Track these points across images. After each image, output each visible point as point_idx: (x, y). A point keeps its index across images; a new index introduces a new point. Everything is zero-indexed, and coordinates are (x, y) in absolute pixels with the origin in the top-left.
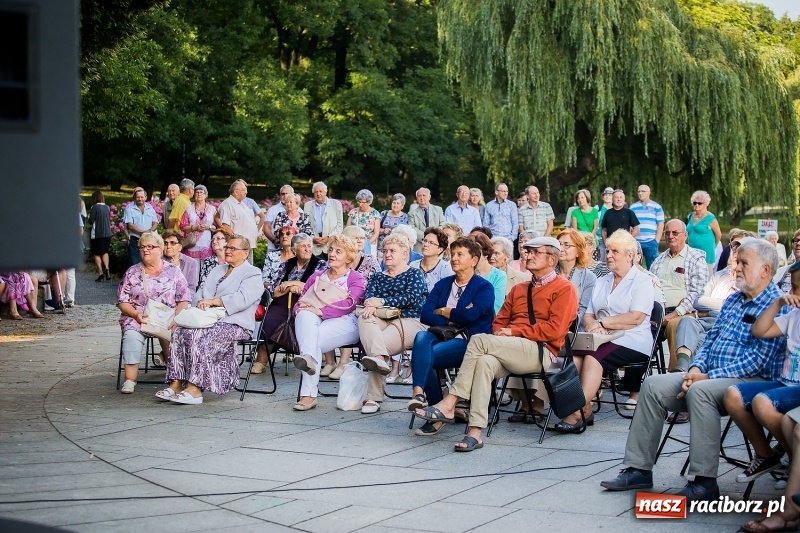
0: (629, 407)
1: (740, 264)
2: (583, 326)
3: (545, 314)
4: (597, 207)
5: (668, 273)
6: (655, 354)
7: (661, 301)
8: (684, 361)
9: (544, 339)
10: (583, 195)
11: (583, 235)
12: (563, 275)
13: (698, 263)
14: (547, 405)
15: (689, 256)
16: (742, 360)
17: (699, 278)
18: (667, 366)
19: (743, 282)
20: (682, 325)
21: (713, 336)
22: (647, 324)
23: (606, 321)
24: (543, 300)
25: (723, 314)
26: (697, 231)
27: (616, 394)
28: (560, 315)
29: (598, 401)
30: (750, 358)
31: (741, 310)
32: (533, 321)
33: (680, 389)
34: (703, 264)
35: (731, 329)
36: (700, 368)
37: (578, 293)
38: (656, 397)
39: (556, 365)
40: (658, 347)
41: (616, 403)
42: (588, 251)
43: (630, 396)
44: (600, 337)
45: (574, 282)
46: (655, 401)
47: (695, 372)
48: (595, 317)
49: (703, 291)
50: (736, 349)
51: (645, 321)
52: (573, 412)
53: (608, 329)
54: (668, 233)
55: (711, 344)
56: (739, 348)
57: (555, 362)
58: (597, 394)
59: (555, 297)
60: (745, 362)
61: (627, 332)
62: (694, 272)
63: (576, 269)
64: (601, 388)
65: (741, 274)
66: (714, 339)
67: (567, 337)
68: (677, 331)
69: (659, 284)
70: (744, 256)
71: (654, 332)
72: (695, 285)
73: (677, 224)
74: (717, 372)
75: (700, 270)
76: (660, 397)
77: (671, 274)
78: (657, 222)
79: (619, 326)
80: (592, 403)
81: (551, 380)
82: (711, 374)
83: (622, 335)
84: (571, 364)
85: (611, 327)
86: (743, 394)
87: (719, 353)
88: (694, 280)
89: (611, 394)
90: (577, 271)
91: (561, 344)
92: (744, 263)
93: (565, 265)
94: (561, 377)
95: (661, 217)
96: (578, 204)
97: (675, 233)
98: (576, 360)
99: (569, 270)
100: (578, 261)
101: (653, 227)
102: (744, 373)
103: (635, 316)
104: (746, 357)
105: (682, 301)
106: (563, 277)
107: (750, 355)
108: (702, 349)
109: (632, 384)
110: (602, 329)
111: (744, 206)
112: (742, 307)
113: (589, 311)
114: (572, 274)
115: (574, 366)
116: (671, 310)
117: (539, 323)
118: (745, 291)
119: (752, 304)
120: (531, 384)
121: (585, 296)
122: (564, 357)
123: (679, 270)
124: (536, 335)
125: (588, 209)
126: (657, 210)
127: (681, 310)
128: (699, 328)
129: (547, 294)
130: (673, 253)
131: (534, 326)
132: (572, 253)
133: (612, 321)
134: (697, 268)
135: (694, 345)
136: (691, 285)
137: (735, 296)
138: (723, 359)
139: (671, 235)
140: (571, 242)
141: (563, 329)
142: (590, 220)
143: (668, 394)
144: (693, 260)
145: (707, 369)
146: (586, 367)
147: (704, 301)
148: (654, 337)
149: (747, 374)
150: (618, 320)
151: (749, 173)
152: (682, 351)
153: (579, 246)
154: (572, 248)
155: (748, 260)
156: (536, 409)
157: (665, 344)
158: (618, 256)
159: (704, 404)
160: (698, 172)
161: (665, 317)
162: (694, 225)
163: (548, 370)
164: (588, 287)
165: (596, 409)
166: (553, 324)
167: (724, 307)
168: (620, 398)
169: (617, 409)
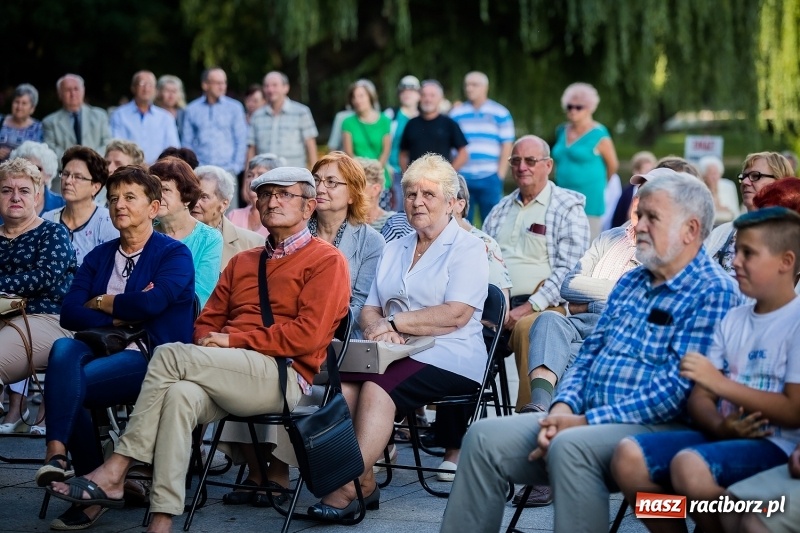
0: (445, 476)
1: (644, 218)
2: (360, 328)
3: (291, 307)
4: (389, 113)
5: (516, 233)
6: (490, 381)
7: (503, 285)
8: (542, 393)
9: (289, 352)
10: (363, 90)
11: (360, 164)
12: (325, 236)
13: (572, 217)
14: (294, 472)
15: (555, 203)
16: (647, 392)
17: (572, 243)
18: (513, 402)
19: (649, 252)
20: (541, 329)
21: (593, 347)
22: (475, 326)
23: (401, 320)
24: (286, 281)
25: (612, 308)
26: (574, 159)
27: (421, 453)
28: (316, 308)
29: (388, 466)
30: (662, 389)
31: (645, 301)
32: (268, 320)
33: (534, 443)
34: (579, 218)
35: (627, 335)
36: (569, 405)
37: (351, 269)
38: (491, 458)
39: (311, 400)
40: (496, 367)
41: (420, 470)
42: (370, 194)
43: (446, 457)
44: (390, 349)
45: (345, 250)
46: (490, 466)
47: (562, 412)
48: (381, 312)
49: (578, 266)
50: (635, 372)
51: (472, 321)
52: (341, 484)
53: (405, 335)
54: (515, 161)
55: (590, 362)
56: (642, 370)
57: (308, 392)
58: (386, 452)
59: (309, 275)
60: (653, 395)
61: (440, 341)
62: (564, 233)
63: (349, 226)
64: (392, 441)
65: (645, 237)
66: (596, 353)
67: (330, 349)
68: (530, 338)
69: (499, 254)
70: (651, 205)
71: (488, 338)
72: (564, 255)
73: (535, 145)
74: (601, 413)
75: (575, 228)
76: (498, 458)
77: (521, 235)
78: (501, 141)
79: (425, 329)
80: (376, 469)
81: (302, 426)
82: (592, 416)
83: (431, 346)
84: (337, 399)
85: (411, 330)
86: (648, 452)
87: (605, 378)
88: (564, 247)
89: (411, 452)
90: (350, 229)
91: (319, 361)
92: (652, 217)
93: (329, 217)
94: (320, 421)
95: (508, 132)
96: (354, 107)
97: (530, 161)
98: (347, 391)
99: (335, 227)
100: (352, 211)
101: (491, 149)
102: (651, 415)
103: (455, 311)
104: (655, 387)
105: (542, 284)
106: (324, 240)
107: (663, 382)
108: (573, 371)
109: (450, 435)
110: (394, 334)
111: (663, 113)
112: (646, 296)
113: (371, 302)
114: (340, 234)
115: (343, 401)
116: (521, 300)
117: (281, 324)
118: (653, 267)
119: (665, 291)
120: (265, 434)
121: (365, 274)
122: (326, 384)
123: (537, 229)
124: (274, 345)
125: (372, 116)
126: (499, 121)
127: (538, 301)
128: (570, 332)
129: (294, 271)
130: (526, 196)
131: (270, 329)
132: (340, 196)
133: (412, 319)
134: (570, 224)
135: (561, 363)
136: (557, 255)
137: (633, 274)
138: (612, 390)
139: (523, 165)
140: (338, 177)
141: (321, 334)
142: (375, 137)
143: (513, 453)
144: (562, 210)
145: (583, 408)
146: (365, 403)
147: (581, 284)
148: (488, 350)
149: (657, 418)
150: (423, 318)
151: (674, 53)
152: (540, 374)
153: (354, 184)
154: (342, 188)
155: (660, 211)
156: (275, 479)
157: (510, 362)
158: (434, 203)
159: (581, 472)
160: (579, 49)
161: (507, 314)
162: (568, 146)
163: (296, 408)
164: (369, 259)
165: (383, 480)
166: (304, 325)
167: (614, 296)
168: (427, 460)
169: (422, 479)
